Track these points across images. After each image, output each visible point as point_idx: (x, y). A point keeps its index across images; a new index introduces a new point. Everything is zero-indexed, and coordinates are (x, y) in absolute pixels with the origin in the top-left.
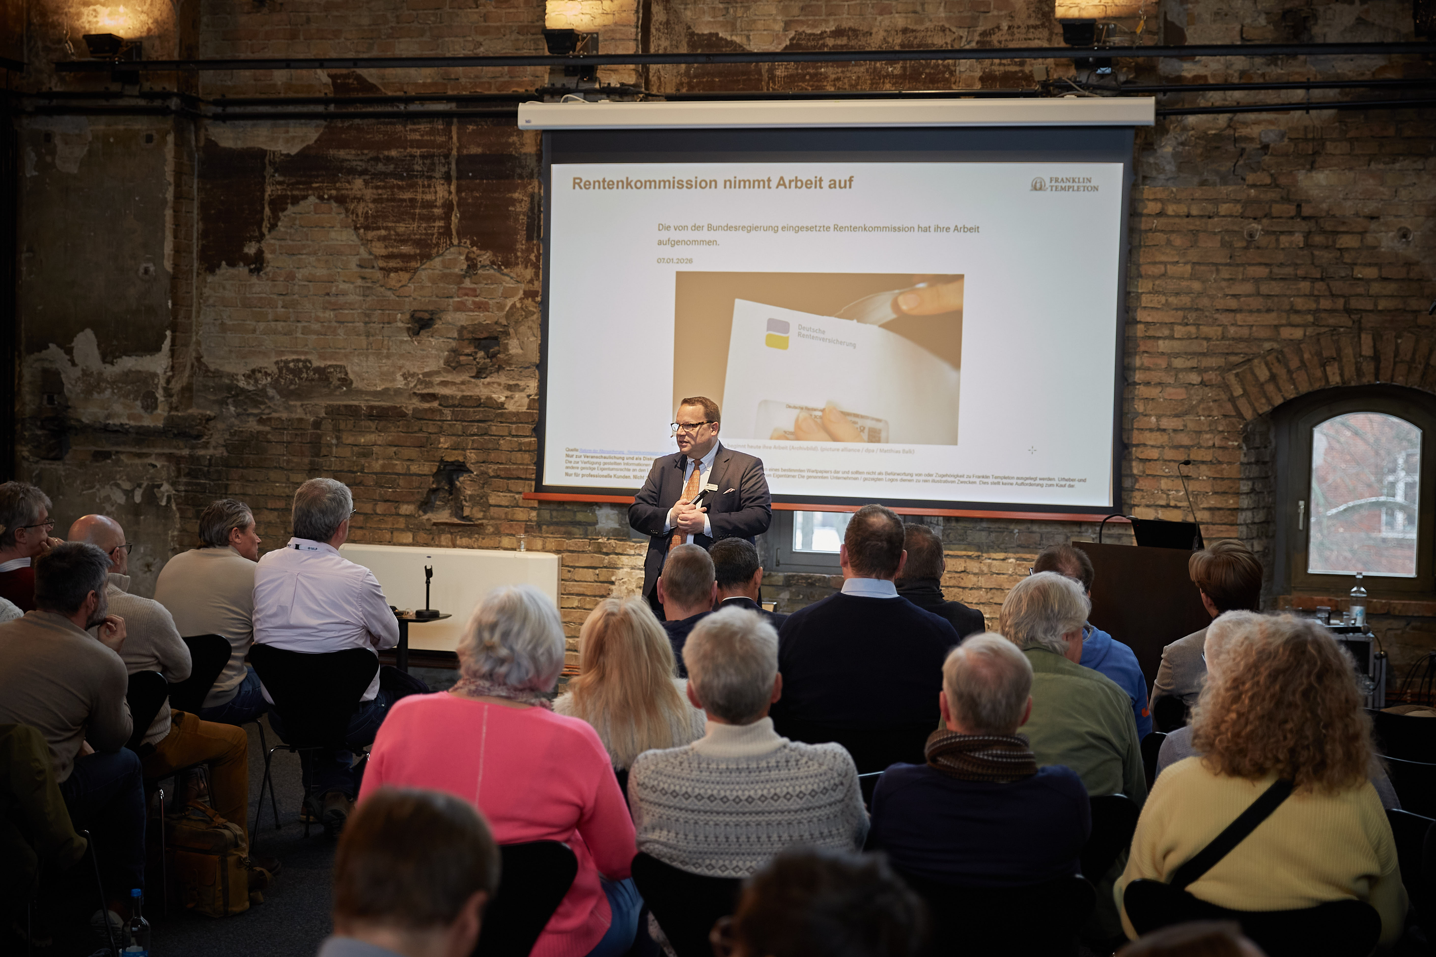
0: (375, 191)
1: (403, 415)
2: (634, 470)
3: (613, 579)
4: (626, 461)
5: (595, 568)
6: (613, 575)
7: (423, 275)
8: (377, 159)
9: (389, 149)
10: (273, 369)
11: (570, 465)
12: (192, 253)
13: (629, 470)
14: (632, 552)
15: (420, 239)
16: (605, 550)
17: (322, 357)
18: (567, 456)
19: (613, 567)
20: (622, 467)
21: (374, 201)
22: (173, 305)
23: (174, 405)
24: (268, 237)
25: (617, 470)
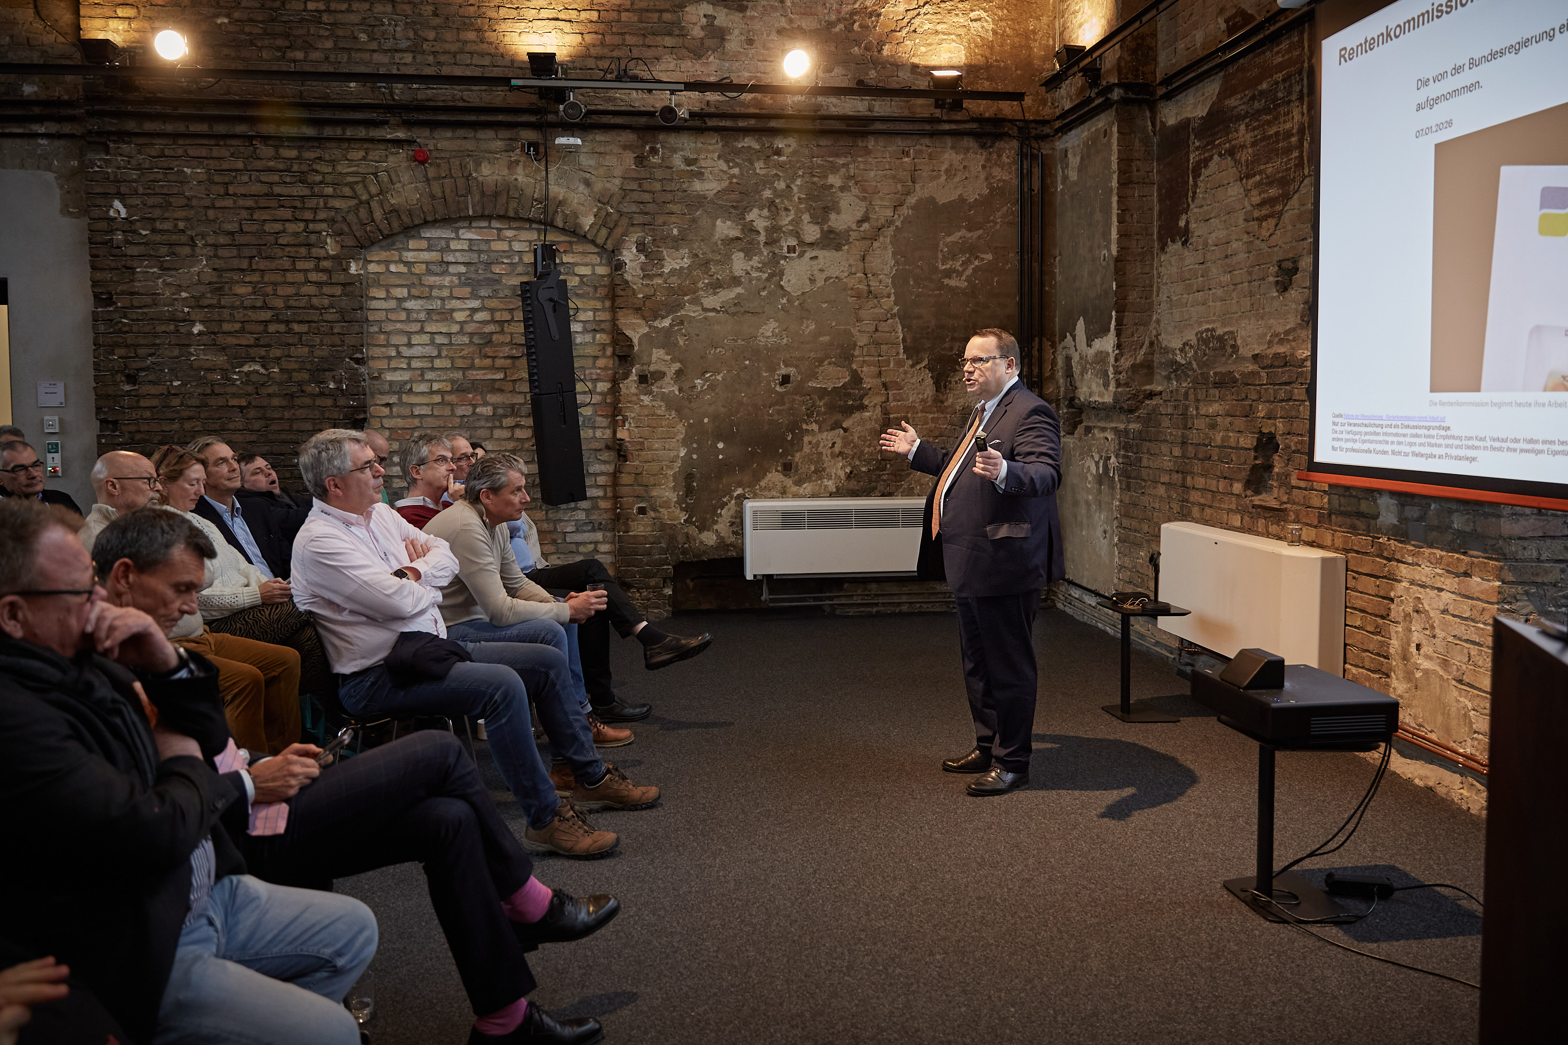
0: (1252, 134)
1: (1235, 381)
2: (1392, 443)
3: (1392, 594)
4: (1385, 430)
5: (1377, 577)
6: (1392, 589)
7: (1286, 217)
8: (1253, 98)
9: (1260, 83)
10: (1194, 341)
11: (1335, 436)
12: (1152, 235)
13: (1387, 442)
14: (1410, 560)
15: (1283, 177)
16: (1385, 554)
17: (1224, 325)
18: (1334, 424)
19: (1393, 578)
20: (1381, 438)
21: (1254, 144)
22: (1118, 286)
23: (1122, 382)
24: (1192, 206)
25: (1377, 442)
